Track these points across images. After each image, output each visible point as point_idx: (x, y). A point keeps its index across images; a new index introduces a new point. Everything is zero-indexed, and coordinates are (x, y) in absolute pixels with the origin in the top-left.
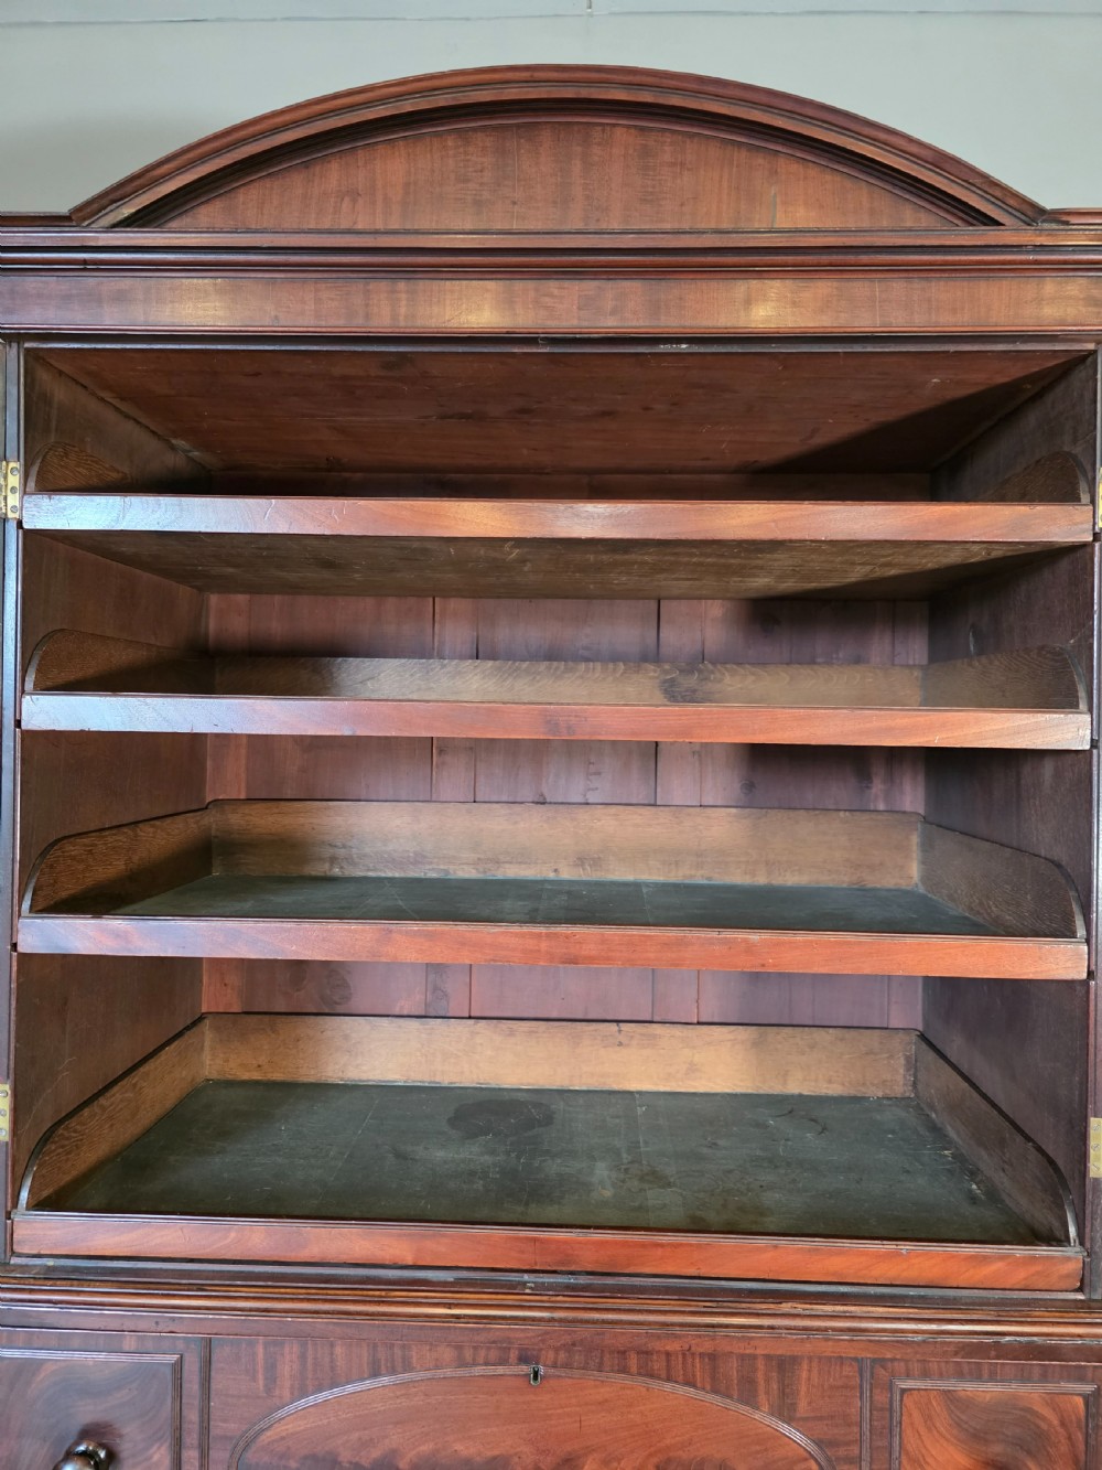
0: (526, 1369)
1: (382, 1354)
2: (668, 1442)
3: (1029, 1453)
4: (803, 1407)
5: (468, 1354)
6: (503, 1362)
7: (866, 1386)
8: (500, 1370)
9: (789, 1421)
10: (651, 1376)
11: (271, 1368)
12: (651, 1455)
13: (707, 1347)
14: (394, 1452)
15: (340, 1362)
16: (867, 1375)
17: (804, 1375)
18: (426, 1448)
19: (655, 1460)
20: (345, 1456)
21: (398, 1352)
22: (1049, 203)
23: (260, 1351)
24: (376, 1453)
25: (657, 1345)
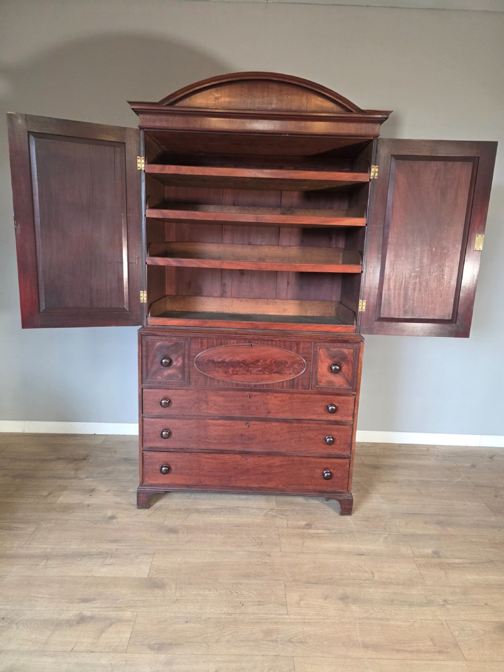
0: (249, 344)
1: (223, 341)
2: (276, 357)
3: (343, 360)
4: (301, 351)
5: (239, 341)
6: (246, 343)
7: (313, 347)
8: (245, 344)
9: (298, 354)
10: (273, 345)
11: (202, 343)
12: (272, 360)
13: (283, 339)
14: (225, 359)
15: (215, 342)
16: (313, 345)
17: (302, 345)
18: (231, 358)
19: (273, 361)
20: (215, 360)
21: (226, 341)
22: (362, 108)
23: (200, 341)
24: (221, 359)
25: (274, 339)
